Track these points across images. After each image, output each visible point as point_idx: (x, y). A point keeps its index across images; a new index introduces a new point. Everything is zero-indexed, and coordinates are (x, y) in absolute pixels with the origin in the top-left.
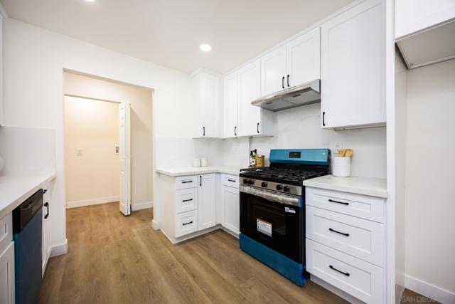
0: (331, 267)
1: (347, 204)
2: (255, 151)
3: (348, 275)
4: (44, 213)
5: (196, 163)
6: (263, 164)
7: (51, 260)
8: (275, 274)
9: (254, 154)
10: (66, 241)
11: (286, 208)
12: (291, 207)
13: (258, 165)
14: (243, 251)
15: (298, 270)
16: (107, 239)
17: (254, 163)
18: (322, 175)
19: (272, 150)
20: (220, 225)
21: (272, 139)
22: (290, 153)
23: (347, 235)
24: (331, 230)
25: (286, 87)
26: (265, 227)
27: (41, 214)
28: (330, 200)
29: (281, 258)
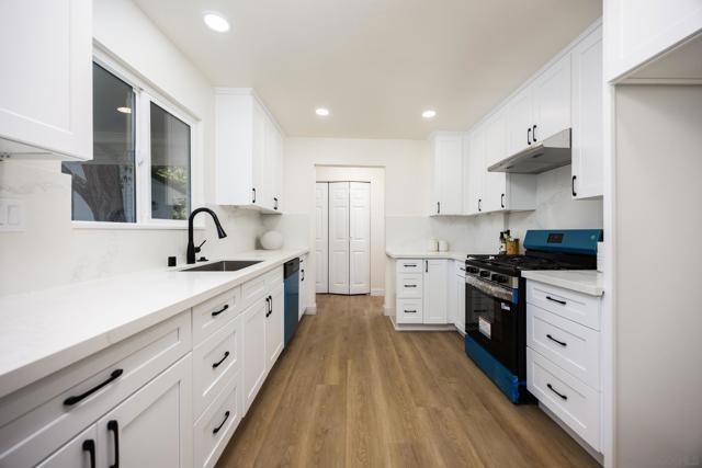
0: (549, 386)
1: (564, 303)
2: (508, 232)
3: (565, 398)
4: (301, 277)
5: (432, 246)
6: (518, 251)
7: (304, 316)
8: (493, 385)
9: (505, 236)
10: (315, 305)
11: (503, 304)
12: (507, 303)
13: (508, 253)
14: (469, 356)
15: (511, 382)
16: (343, 312)
17: (503, 250)
18: (568, 268)
19: (529, 232)
20: (453, 325)
21: (533, 214)
22: (550, 235)
23: (564, 344)
24: (549, 336)
25: (533, 142)
26: (485, 327)
27: (298, 276)
28: (549, 298)
29: (498, 367)
